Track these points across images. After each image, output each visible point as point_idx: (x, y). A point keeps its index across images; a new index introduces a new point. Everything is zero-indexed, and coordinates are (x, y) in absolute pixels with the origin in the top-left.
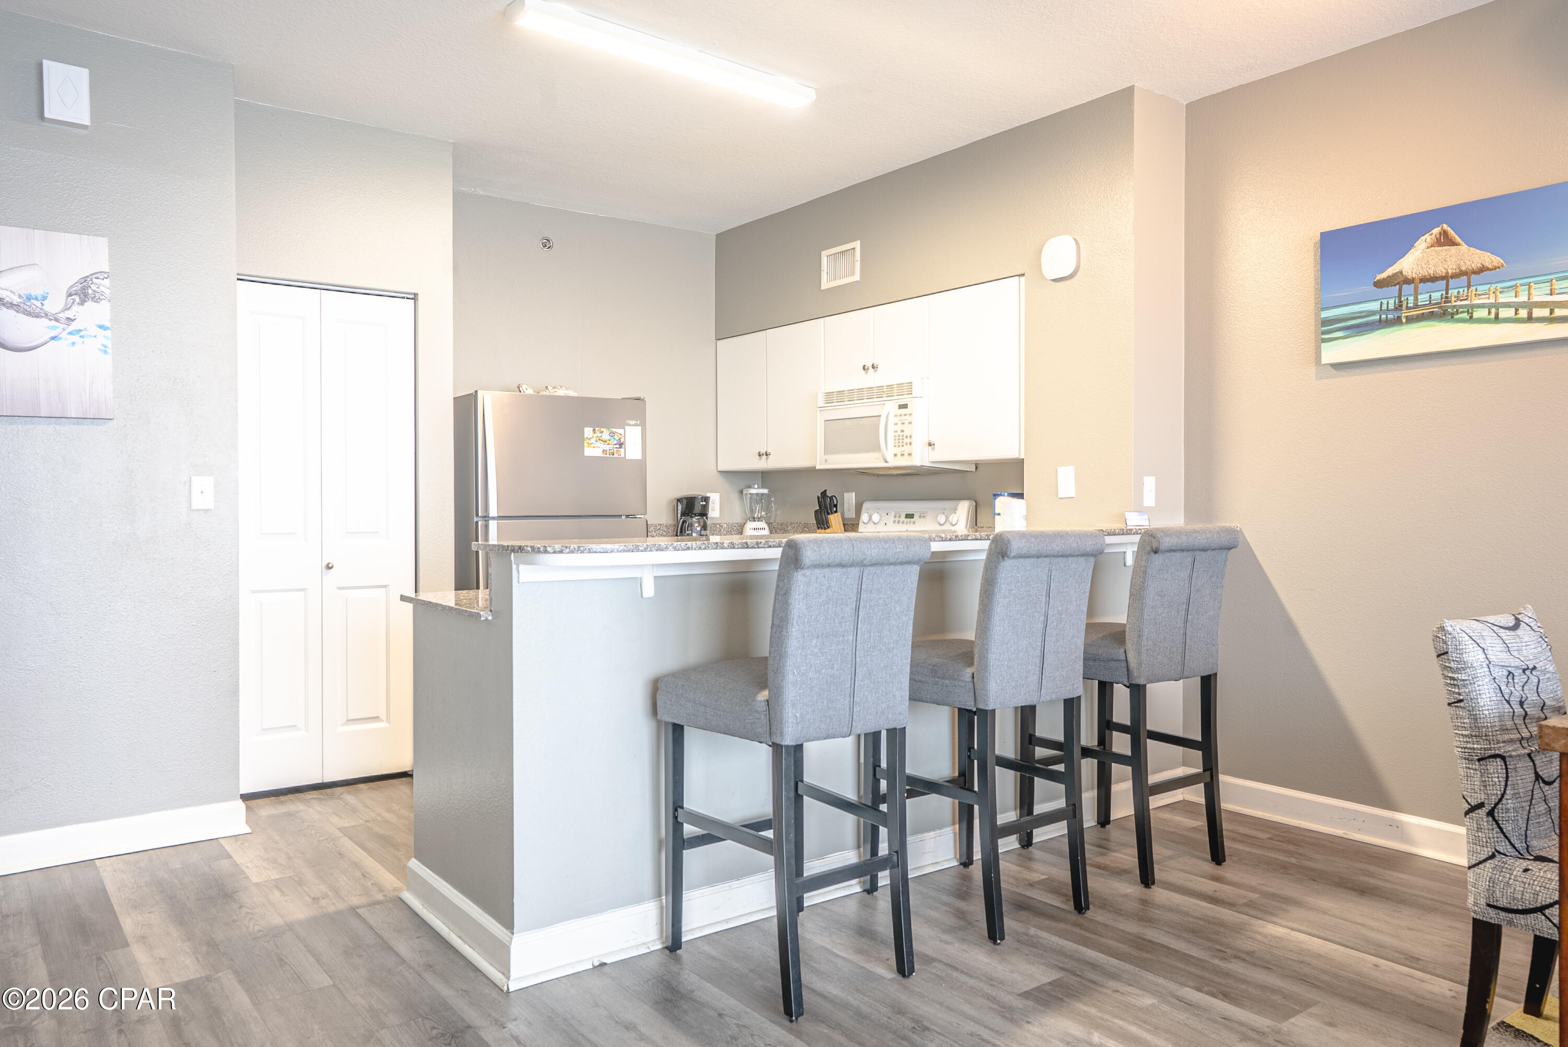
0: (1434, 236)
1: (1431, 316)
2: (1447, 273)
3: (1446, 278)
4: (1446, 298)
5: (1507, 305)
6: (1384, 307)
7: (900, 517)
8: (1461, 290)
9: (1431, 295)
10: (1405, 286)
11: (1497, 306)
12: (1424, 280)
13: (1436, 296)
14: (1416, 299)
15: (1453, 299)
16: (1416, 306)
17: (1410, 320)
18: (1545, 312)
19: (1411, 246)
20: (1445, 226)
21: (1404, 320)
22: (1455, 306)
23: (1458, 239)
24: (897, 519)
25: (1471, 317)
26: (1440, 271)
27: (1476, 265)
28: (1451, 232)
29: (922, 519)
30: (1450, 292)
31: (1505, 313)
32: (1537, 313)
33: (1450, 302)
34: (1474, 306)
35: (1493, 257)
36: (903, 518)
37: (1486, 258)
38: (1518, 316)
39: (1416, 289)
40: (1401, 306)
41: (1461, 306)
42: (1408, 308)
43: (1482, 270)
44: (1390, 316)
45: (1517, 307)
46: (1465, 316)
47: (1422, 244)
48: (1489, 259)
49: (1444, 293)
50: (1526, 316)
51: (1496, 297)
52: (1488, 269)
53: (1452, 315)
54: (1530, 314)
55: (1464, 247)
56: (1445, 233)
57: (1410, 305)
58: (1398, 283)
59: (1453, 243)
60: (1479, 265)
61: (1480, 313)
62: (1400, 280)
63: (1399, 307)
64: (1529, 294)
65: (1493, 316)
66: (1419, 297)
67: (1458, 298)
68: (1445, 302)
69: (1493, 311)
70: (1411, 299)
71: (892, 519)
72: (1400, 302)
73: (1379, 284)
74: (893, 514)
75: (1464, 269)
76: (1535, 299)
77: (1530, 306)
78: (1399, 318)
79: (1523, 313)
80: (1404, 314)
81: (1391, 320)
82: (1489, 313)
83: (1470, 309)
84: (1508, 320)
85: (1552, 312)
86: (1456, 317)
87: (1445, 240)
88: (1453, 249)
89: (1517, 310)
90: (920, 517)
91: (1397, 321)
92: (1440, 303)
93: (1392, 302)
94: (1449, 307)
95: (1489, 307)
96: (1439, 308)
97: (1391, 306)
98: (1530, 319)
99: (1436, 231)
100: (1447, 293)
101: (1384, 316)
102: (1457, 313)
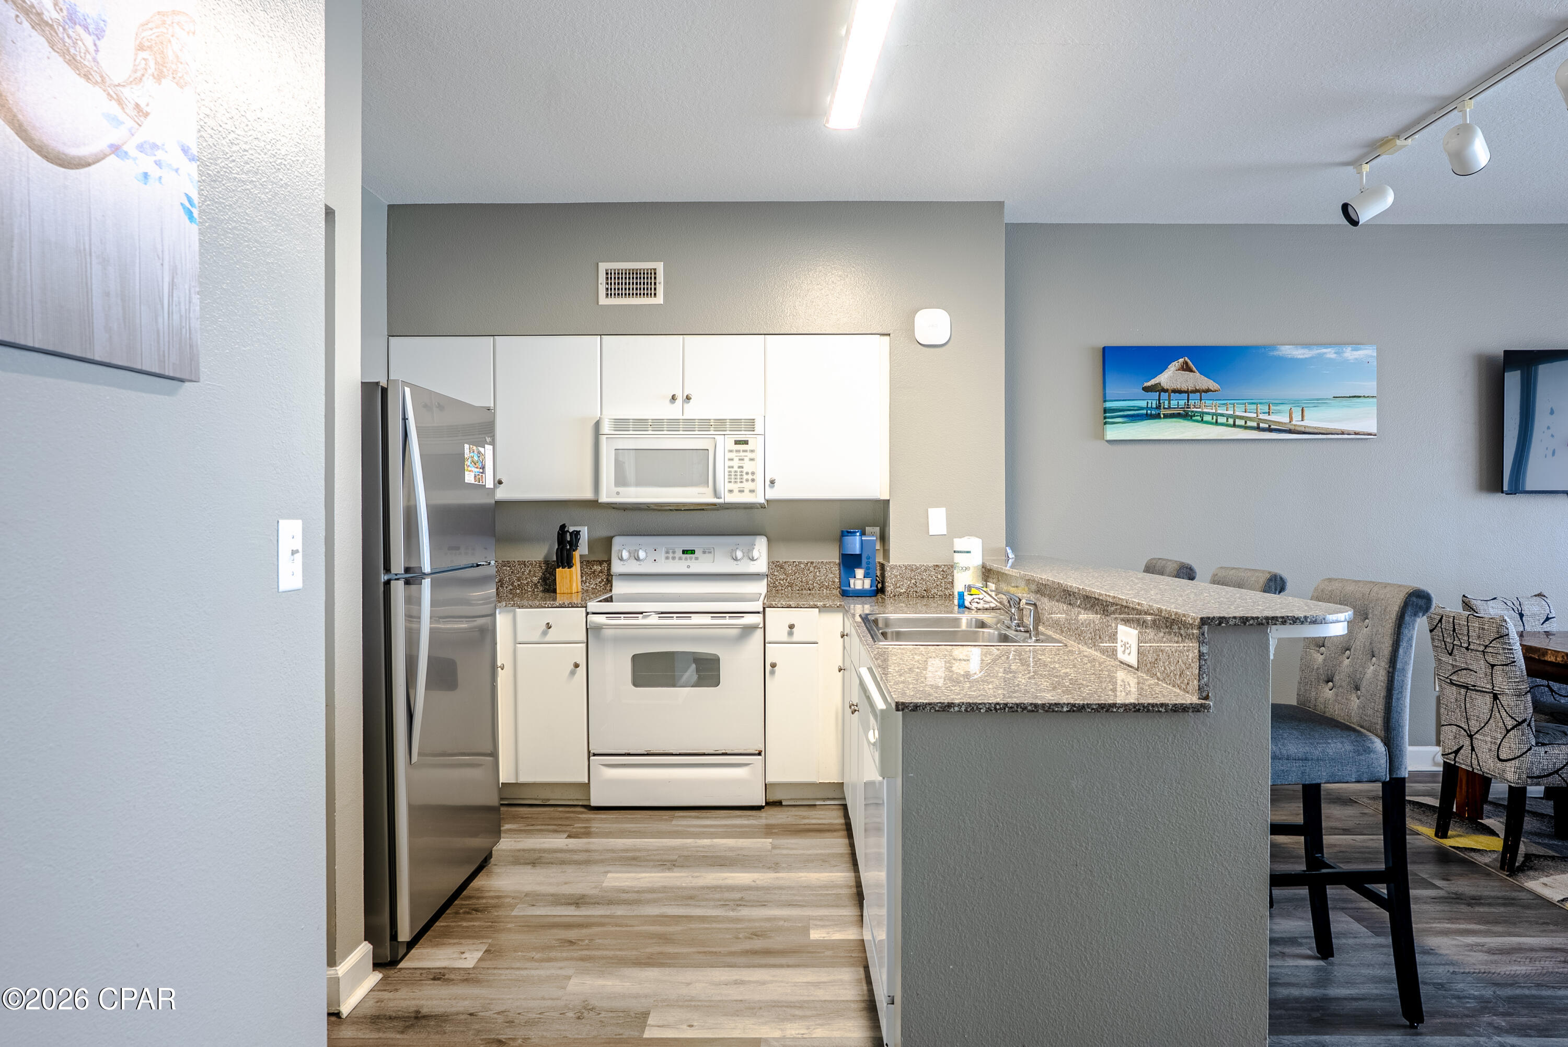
0: (1180, 363)
1: (1178, 416)
2: (1188, 389)
3: (1187, 392)
4: (1188, 405)
5: (1222, 415)
6: (1150, 405)
7: (674, 552)
8: (1196, 401)
9: (1178, 402)
10: (1162, 394)
11: (1217, 415)
12: (1174, 391)
13: (1182, 403)
14: (1169, 403)
15: (1192, 406)
16: (1169, 408)
17: (1166, 416)
18: (1242, 423)
19: (1166, 368)
20: (1186, 358)
21: (1162, 416)
22: (1193, 411)
23: (1194, 369)
24: (671, 555)
25: (1202, 420)
26: (1184, 388)
27: (1204, 387)
28: (1190, 363)
29: (707, 555)
30: (1190, 401)
31: (1222, 420)
32: (1238, 422)
33: (1190, 408)
34: (1204, 413)
35: (1215, 384)
36: (679, 553)
37: (1210, 384)
38: (1228, 423)
39: (1169, 396)
40: (1160, 406)
41: (1196, 412)
42: (1164, 408)
43: (1208, 391)
44: (1153, 412)
45: (1228, 417)
46: (1199, 418)
47: (1174, 366)
48: (1212, 385)
49: (1186, 401)
50: (1232, 423)
51: (1216, 408)
52: (1211, 391)
53: (1191, 417)
54: (1234, 422)
55: (1198, 374)
56: (1186, 363)
57: (1166, 406)
58: (1158, 391)
59: (1191, 371)
60: (1207, 388)
61: (1207, 418)
62: (1158, 389)
63: (1158, 407)
64: (1234, 410)
65: (1214, 420)
66: (1171, 402)
67: (1195, 407)
68: (1187, 408)
69: (1215, 417)
70: (1167, 402)
71: (664, 555)
72: (1160, 403)
73: (1146, 389)
74: (664, 550)
75: (1198, 388)
76: (1237, 413)
77: (1235, 417)
78: (1159, 414)
79: (1231, 421)
80: (1163, 412)
81: (1154, 415)
82: (1213, 418)
83: (1202, 414)
84: (1222, 424)
85: (1246, 422)
86: (1193, 418)
87: (1186, 368)
88: (1191, 374)
89: (1227, 419)
90: (704, 552)
91: (1157, 416)
92: (1184, 408)
93: (1154, 402)
94: (1189, 411)
95: (1213, 414)
96: (1184, 411)
97: (1154, 406)
98: (1234, 425)
99: (1181, 360)
100: (1188, 402)
101: (1149, 412)
102: (1194, 416)
